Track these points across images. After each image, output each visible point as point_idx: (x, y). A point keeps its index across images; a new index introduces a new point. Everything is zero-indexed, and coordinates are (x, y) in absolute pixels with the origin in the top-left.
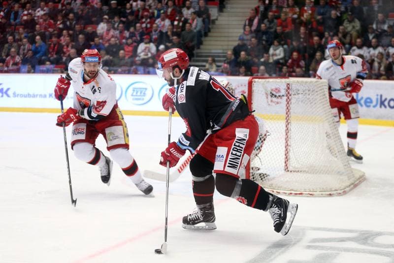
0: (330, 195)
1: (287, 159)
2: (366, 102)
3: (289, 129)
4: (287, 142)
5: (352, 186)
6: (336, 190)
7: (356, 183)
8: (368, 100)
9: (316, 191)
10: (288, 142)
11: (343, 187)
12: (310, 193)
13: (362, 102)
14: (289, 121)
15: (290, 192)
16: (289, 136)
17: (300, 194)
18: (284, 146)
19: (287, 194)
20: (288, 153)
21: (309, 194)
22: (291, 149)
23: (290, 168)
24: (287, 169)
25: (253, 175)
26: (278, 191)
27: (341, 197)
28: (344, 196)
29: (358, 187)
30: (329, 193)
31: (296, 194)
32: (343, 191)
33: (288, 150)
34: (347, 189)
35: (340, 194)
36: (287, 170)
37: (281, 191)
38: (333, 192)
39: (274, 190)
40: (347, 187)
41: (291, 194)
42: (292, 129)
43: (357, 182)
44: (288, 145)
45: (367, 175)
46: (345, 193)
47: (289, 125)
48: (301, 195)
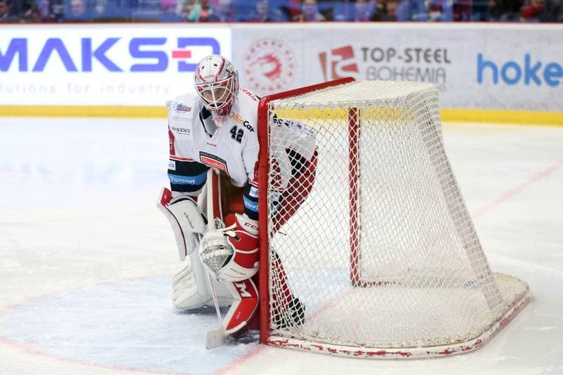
0: (447, 352)
1: (355, 257)
2: (547, 74)
3: (358, 190)
4: (353, 220)
5: (498, 325)
6: (459, 341)
7: (506, 316)
8: (554, 70)
9: (416, 347)
10: (358, 220)
11: (475, 332)
12: (403, 351)
13: (540, 73)
14: (357, 173)
15: (357, 349)
16: (358, 207)
17: (379, 353)
18: (347, 228)
19: (352, 355)
20: (356, 243)
21: (399, 353)
22: (363, 235)
23: (364, 278)
24: (356, 281)
25: (276, 312)
26: (332, 347)
27: (472, 355)
28: (478, 352)
29: (511, 323)
30: (443, 349)
31: (371, 354)
32: (475, 341)
33: (358, 237)
34: (486, 335)
35: (468, 348)
36: (357, 283)
37: (338, 348)
38: (451, 347)
39: (323, 345)
40: (486, 330)
41: (360, 353)
42: (363, 189)
43: (510, 313)
44: (356, 225)
45: (534, 291)
46: (479, 344)
47: (358, 181)
48: (381, 357)
